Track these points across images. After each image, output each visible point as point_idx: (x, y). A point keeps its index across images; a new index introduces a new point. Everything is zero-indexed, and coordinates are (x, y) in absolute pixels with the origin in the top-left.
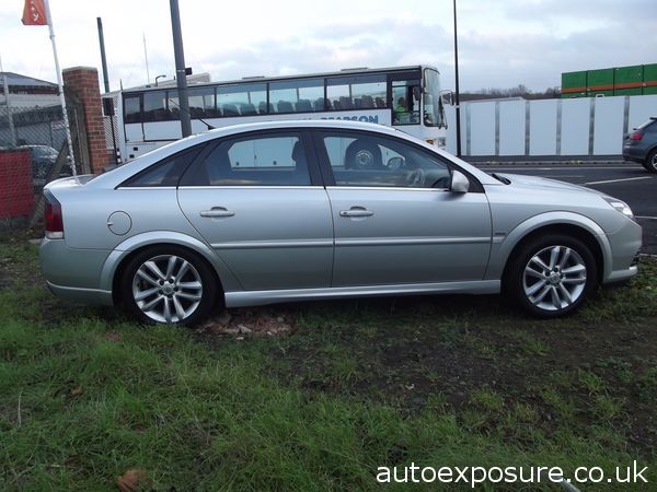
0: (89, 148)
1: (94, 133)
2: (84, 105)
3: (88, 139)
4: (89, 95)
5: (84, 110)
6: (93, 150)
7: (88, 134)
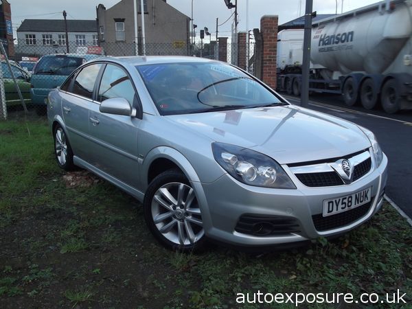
0: (262, 70)
1: (267, 60)
2: (263, 41)
3: (262, 64)
4: (268, 34)
5: (263, 44)
6: (264, 71)
7: (262, 60)
